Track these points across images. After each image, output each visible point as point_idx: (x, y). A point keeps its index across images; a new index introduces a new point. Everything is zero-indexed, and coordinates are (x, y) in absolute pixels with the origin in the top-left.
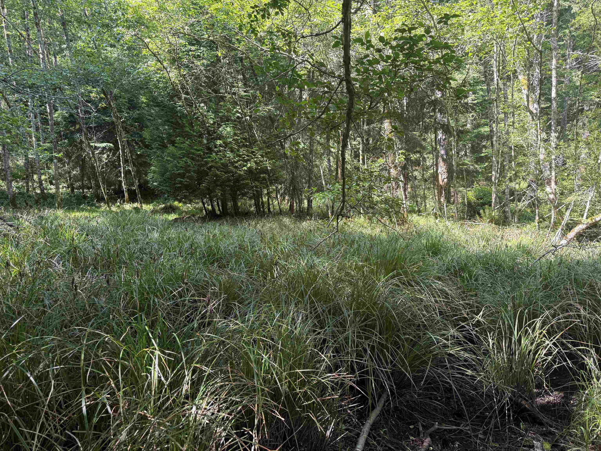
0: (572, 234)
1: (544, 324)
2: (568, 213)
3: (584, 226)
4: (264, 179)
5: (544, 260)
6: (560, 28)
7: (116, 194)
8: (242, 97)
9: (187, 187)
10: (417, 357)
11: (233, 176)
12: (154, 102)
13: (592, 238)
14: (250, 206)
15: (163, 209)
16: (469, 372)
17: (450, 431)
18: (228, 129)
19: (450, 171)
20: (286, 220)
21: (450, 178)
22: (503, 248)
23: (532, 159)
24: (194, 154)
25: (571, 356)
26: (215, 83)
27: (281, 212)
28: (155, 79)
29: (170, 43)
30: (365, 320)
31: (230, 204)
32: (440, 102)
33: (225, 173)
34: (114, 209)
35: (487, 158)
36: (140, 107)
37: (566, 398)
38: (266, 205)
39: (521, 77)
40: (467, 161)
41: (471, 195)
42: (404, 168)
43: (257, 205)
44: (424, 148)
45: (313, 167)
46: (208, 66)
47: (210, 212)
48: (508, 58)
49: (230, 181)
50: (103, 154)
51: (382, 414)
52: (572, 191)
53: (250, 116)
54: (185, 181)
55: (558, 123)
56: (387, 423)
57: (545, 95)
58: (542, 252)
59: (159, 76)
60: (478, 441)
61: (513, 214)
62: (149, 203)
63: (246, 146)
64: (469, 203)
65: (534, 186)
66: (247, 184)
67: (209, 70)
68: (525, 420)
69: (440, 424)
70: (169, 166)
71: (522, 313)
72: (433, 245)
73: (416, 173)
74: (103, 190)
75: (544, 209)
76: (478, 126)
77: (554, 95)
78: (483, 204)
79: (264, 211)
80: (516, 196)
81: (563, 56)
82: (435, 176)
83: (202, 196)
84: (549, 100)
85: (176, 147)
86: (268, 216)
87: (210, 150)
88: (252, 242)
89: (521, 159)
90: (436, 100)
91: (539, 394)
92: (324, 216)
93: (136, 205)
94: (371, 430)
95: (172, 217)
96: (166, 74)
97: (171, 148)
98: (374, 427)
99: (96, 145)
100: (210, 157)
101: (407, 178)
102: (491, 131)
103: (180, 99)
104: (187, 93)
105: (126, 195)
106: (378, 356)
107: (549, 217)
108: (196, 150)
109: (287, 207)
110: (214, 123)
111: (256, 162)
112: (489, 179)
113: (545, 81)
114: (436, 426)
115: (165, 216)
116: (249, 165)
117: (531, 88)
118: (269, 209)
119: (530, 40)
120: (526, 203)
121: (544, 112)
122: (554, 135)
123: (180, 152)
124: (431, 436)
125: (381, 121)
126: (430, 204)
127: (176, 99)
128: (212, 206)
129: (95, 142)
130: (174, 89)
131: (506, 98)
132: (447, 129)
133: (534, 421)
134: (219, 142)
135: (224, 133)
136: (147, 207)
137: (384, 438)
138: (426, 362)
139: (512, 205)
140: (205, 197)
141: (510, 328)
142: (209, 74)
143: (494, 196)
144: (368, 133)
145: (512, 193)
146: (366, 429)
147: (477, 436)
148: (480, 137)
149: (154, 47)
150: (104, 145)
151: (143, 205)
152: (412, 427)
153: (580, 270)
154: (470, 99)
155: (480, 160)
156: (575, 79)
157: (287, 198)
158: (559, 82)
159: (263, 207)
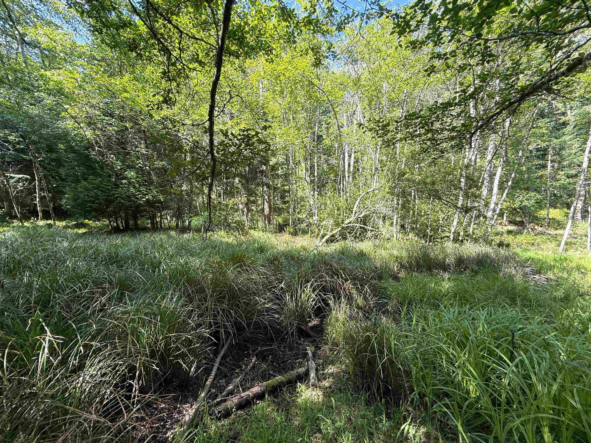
0: (324, 240)
1: (312, 285)
2: (322, 230)
3: (329, 236)
4: (158, 207)
5: (312, 253)
6: (318, 144)
7: (30, 213)
8: (144, 154)
9: (96, 210)
10: (249, 312)
11: (134, 203)
12: (71, 149)
13: (332, 242)
14: (148, 224)
15: (75, 224)
16: (277, 316)
17: (267, 350)
18: (132, 173)
19: (270, 207)
20: (173, 233)
21: (270, 211)
22: (295, 247)
23: (308, 204)
24: (103, 188)
25: (323, 300)
26: (123, 143)
27: (170, 228)
28: (73, 134)
29: (87, 112)
30: (220, 294)
31: (131, 222)
32: (265, 172)
33: (129, 202)
34: (26, 224)
35: (288, 202)
36: (58, 152)
37: (322, 321)
38: (159, 224)
39: (302, 164)
40: (278, 202)
41: (280, 220)
42: (247, 204)
43: (152, 223)
44: (256, 194)
45: (192, 201)
46: (117, 132)
47: (115, 227)
48: (296, 154)
49: (132, 207)
50: (20, 182)
51: (228, 348)
52: (324, 219)
53: (149, 167)
54: (95, 206)
55: (318, 187)
56: (231, 354)
57: (312, 173)
58: (312, 249)
59: (76, 132)
60: (281, 353)
61: (300, 230)
62: (63, 221)
63: (146, 185)
64: (279, 224)
65: (308, 216)
66: (146, 209)
67: (119, 135)
68: (303, 336)
69: (261, 347)
70: (82, 195)
71: (302, 281)
72: (261, 247)
73: (253, 208)
74: (16, 210)
75: (313, 227)
76: (284, 185)
77: (316, 174)
78: (286, 225)
79: (157, 227)
80: (301, 221)
81: (320, 157)
82: (263, 210)
83: (109, 217)
84: (314, 176)
85: (88, 182)
86: (160, 231)
87: (117, 186)
88: (145, 248)
89: (302, 203)
90: (263, 170)
91: (310, 321)
92: (198, 230)
93: (49, 222)
94: (222, 359)
95: (82, 231)
96: (82, 132)
97: (84, 183)
98: (224, 357)
99: (12, 175)
100: (116, 191)
101: (249, 210)
102: (290, 189)
103: (94, 150)
104: (100, 147)
105: (40, 214)
106: (227, 314)
107: (315, 232)
108: (105, 185)
109: (175, 224)
110: (121, 169)
111: (152, 196)
112: (288, 212)
113: (312, 167)
114: (259, 348)
115: (76, 230)
116: (147, 197)
117: (307, 170)
118: (161, 226)
119: (306, 147)
120: (305, 225)
121: (312, 181)
122: (316, 193)
123: (91, 186)
124: (257, 355)
125: (234, 178)
126: (260, 224)
127: (90, 150)
128: (117, 223)
129: (11, 173)
130: (89, 142)
131: (296, 173)
132: (268, 186)
133: (308, 336)
134: (124, 181)
135: (129, 176)
136: (61, 224)
137: (229, 363)
138: (253, 314)
139: (299, 226)
140: (112, 217)
141: (296, 289)
142: (120, 137)
143: (291, 221)
144: (227, 183)
145: (299, 220)
146: (218, 360)
147: (280, 350)
148: (285, 191)
149: (73, 112)
150: (20, 176)
151: (56, 222)
152: (246, 352)
153: (327, 257)
154: (280, 172)
155: (285, 203)
156: (325, 168)
157: (174, 219)
158: (318, 169)
159: (157, 225)
